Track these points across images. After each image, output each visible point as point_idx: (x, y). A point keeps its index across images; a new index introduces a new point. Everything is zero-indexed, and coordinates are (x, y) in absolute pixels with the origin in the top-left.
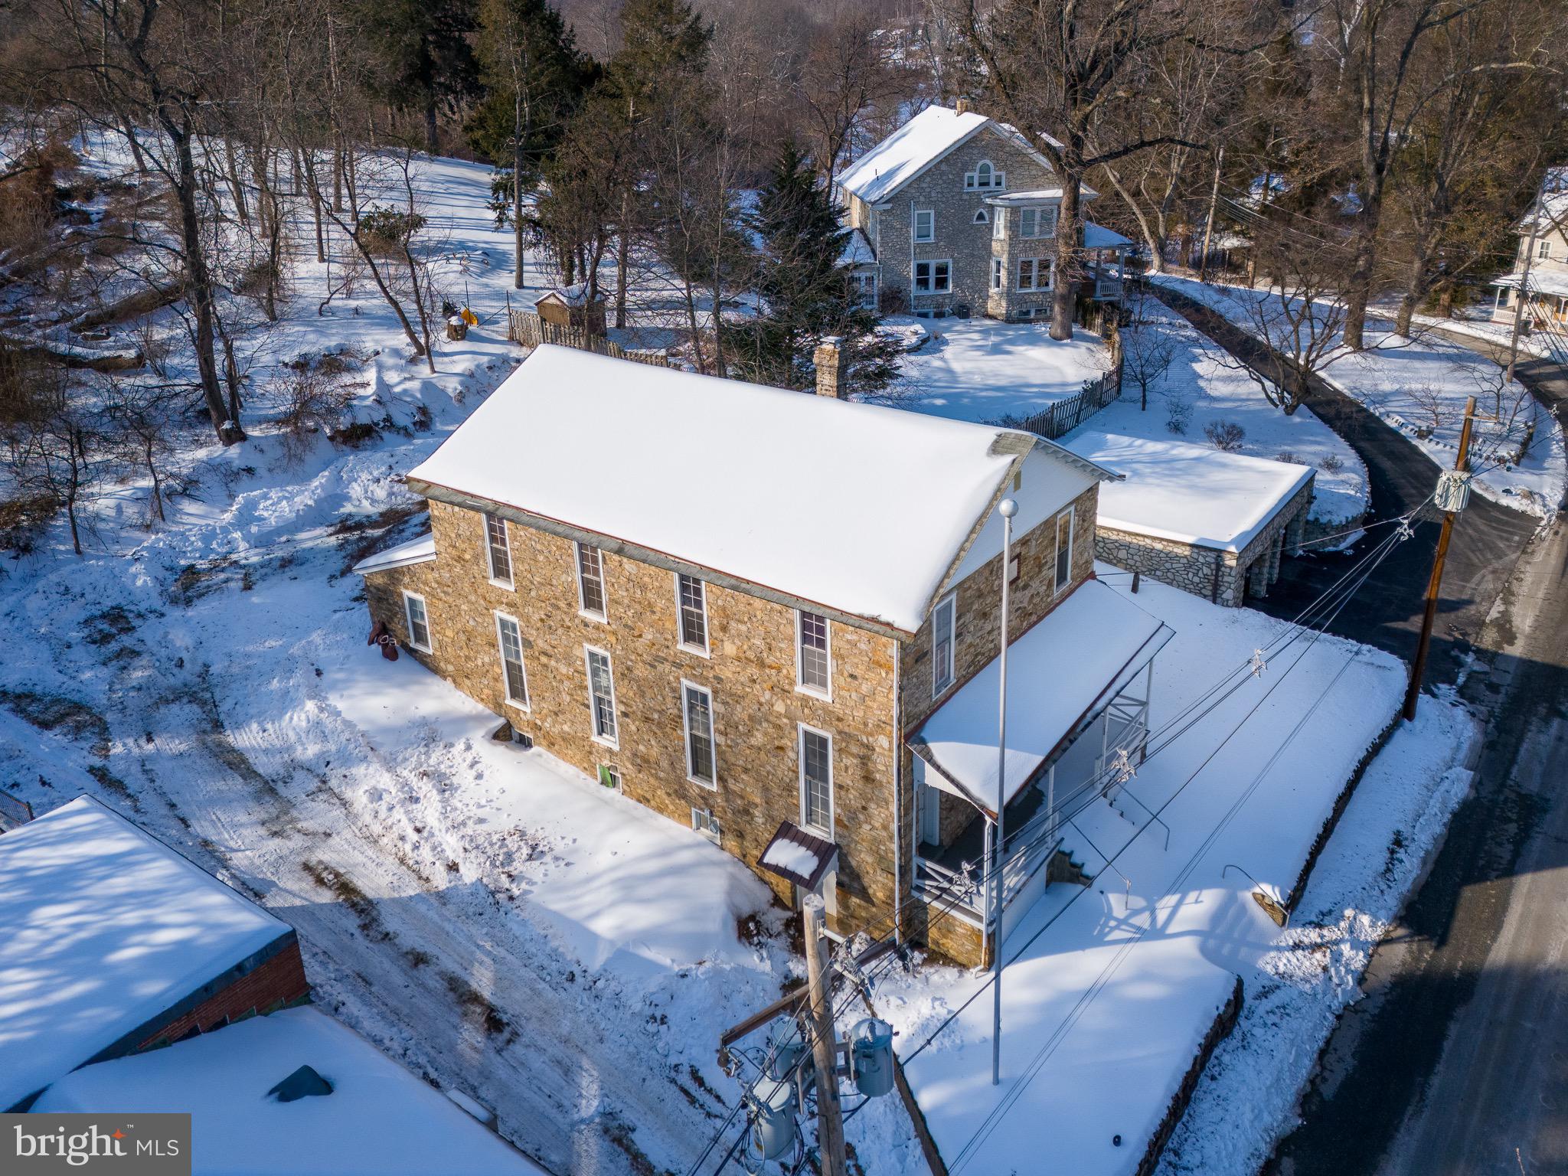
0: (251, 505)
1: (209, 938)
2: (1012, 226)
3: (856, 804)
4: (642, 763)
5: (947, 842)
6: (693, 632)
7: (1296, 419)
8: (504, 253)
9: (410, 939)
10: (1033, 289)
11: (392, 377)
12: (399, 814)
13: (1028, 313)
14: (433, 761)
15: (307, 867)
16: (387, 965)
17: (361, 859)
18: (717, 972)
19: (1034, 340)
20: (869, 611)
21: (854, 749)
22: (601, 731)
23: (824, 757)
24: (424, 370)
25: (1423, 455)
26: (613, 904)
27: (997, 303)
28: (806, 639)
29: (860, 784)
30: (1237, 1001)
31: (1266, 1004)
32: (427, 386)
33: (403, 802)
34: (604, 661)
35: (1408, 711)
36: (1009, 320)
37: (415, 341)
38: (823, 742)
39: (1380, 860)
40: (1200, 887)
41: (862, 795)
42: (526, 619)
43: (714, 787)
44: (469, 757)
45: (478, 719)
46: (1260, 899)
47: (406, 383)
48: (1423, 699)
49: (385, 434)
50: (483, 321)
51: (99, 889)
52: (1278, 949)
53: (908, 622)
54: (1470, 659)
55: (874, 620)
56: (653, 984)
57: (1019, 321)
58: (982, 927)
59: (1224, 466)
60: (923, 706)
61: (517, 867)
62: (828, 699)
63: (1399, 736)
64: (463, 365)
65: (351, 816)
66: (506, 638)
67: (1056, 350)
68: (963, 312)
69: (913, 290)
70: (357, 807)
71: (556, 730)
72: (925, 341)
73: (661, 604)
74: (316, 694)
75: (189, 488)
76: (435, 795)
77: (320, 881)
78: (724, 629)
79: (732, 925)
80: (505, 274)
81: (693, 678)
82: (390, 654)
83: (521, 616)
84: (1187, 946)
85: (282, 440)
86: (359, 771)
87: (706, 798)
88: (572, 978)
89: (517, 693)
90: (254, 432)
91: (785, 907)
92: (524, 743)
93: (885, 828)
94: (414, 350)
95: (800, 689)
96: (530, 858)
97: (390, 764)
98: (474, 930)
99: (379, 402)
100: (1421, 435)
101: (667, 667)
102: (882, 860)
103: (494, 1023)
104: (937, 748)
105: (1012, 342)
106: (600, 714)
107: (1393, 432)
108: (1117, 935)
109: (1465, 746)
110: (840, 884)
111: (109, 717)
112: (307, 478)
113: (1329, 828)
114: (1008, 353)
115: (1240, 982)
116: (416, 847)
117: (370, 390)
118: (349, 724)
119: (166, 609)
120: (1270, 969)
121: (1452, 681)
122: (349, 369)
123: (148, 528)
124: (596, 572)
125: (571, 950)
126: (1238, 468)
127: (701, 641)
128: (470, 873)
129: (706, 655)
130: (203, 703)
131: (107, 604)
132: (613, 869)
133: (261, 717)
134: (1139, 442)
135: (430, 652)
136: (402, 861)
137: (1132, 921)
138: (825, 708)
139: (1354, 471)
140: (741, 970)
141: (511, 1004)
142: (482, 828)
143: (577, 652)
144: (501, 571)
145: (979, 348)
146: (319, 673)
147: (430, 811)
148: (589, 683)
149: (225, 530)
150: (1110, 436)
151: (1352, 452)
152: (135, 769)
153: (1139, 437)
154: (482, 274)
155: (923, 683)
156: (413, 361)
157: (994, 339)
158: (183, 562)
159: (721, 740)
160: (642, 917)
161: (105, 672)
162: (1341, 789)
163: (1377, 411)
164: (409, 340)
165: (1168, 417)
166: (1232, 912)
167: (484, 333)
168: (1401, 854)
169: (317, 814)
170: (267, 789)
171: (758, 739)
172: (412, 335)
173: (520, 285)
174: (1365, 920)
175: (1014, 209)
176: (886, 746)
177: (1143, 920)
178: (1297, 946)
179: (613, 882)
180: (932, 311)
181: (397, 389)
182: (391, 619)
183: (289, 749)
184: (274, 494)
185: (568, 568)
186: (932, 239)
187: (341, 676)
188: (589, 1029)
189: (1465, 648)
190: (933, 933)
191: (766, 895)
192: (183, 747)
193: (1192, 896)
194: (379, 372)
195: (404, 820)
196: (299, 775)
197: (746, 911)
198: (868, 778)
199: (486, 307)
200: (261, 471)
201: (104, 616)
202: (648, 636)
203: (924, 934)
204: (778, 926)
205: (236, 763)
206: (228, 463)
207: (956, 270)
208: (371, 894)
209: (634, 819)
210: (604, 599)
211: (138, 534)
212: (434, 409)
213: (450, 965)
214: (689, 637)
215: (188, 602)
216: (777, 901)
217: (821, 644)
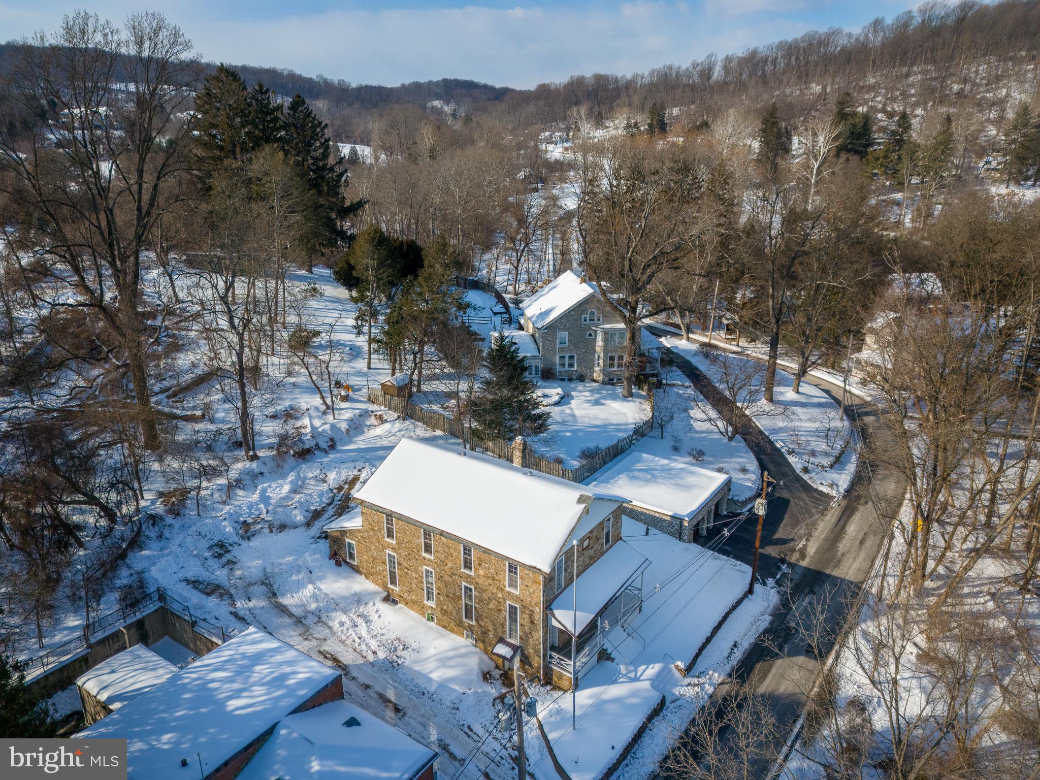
0: (264, 491)
1: (316, 676)
2: (605, 340)
3: (528, 631)
4: (444, 612)
5: (561, 645)
6: (468, 565)
7: (734, 444)
8: (359, 347)
9: (363, 679)
10: (615, 368)
11: (317, 423)
12: (351, 631)
13: (613, 379)
14: (361, 610)
15: (320, 652)
16: (356, 688)
17: (339, 649)
18: (476, 693)
19: (614, 397)
20: (533, 564)
21: (527, 612)
22: (428, 599)
23: (516, 614)
24: (330, 418)
25: (789, 463)
26: (437, 668)
27: (598, 375)
28: (510, 571)
29: (529, 624)
30: (662, 704)
31: (673, 705)
32: (333, 426)
33: (352, 627)
34: (431, 573)
35: (750, 591)
36: (604, 383)
37: (325, 403)
38: (516, 608)
39: (726, 654)
40: (655, 663)
41: (530, 629)
42: (400, 555)
43: (474, 623)
44: (375, 608)
45: (376, 593)
46: (677, 667)
47: (323, 425)
48: (758, 587)
49: (316, 452)
50: (355, 390)
51: (273, 660)
52: (682, 686)
53: (547, 569)
54: (784, 567)
55: (535, 568)
56: (453, 696)
57: (609, 384)
58: (572, 676)
59: (693, 473)
60: (552, 597)
61: (399, 653)
62: (518, 593)
63: (745, 601)
64: (347, 415)
65: (333, 633)
66: (390, 561)
67: (625, 403)
68: (582, 379)
69: (558, 368)
70: (335, 629)
71: (409, 598)
72: (562, 398)
73: (455, 554)
74: (311, 582)
75: (238, 483)
76: (364, 624)
77: (326, 658)
78: (480, 565)
79: (481, 675)
80: (361, 360)
81: (467, 582)
82: (338, 564)
83: (397, 553)
84: (646, 685)
85: (273, 458)
86: (333, 615)
87: (470, 627)
88: (424, 694)
89: (393, 582)
90: (260, 454)
91: (500, 669)
92: (395, 602)
93: (538, 640)
94: (324, 407)
95: (508, 589)
96: (403, 649)
97: (345, 611)
98: (385, 676)
99: (313, 437)
100: (789, 453)
101: (457, 577)
102: (537, 652)
103: (397, 710)
104: (557, 613)
105: (605, 398)
106: (428, 593)
107: (778, 450)
108: (622, 680)
109: (771, 606)
110: (521, 661)
111: (232, 591)
112: (284, 477)
113: (709, 640)
114: (603, 404)
115: (664, 698)
116: (359, 645)
117: (308, 430)
118: (326, 594)
119: (241, 542)
120: (677, 693)
121: (774, 577)
122: (297, 418)
123: (224, 503)
124: (430, 540)
125: (423, 684)
126: (699, 475)
127: (471, 568)
128: (381, 655)
129: (472, 574)
130: (267, 585)
131: (216, 539)
132: (434, 655)
133: (291, 591)
134: (657, 459)
135: (356, 563)
136: (355, 650)
137: (629, 675)
138: (516, 596)
139: (753, 473)
140: (484, 692)
141: (403, 703)
142: (384, 638)
143: (420, 569)
144: (390, 534)
145: (589, 401)
146: (311, 572)
147: (363, 630)
148: (424, 581)
149: (257, 504)
150: (644, 455)
151: (756, 462)
152: (247, 612)
153: (657, 456)
154: (350, 361)
155: (552, 588)
156: (324, 413)
157: (597, 396)
158: (242, 519)
159: (477, 606)
160: (450, 673)
161: (225, 571)
162: (716, 624)
163: (773, 438)
164: (321, 402)
165: (673, 443)
166: (665, 672)
167: (355, 397)
168: (735, 650)
169: (319, 631)
170: (299, 621)
171: (492, 606)
172: (323, 398)
173: (369, 368)
174: (716, 675)
175: (606, 333)
176: (539, 611)
177: (632, 675)
178: (689, 685)
179: (436, 660)
180: (566, 378)
181: (320, 430)
182: (338, 550)
183: (304, 605)
184: (274, 485)
185: (419, 537)
186: (567, 345)
187: (320, 574)
188: (431, 712)
189: (783, 561)
190: (555, 679)
191: (493, 665)
192: (263, 604)
193: (651, 666)
194: (310, 420)
195: (354, 635)
196: (310, 615)
197: (486, 670)
198: (532, 622)
199: (354, 381)
200: (266, 474)
201: (216, 545)
202: (450, 565)
203: (551, 679)
204: (497, 676)
205: (284, 610)
206: (253, 470)
207: (578, 359)
208: (345, 663)
209: (442, 635)
210: (433, 550)
211: (221, 506)
212: (336, 438)
213: (379, 689)
214: (466, 567)
215: (249, 538)
216: (497, 667)
217: (516, 573)
